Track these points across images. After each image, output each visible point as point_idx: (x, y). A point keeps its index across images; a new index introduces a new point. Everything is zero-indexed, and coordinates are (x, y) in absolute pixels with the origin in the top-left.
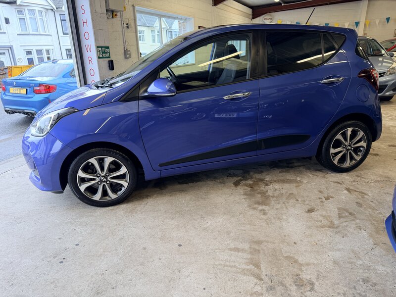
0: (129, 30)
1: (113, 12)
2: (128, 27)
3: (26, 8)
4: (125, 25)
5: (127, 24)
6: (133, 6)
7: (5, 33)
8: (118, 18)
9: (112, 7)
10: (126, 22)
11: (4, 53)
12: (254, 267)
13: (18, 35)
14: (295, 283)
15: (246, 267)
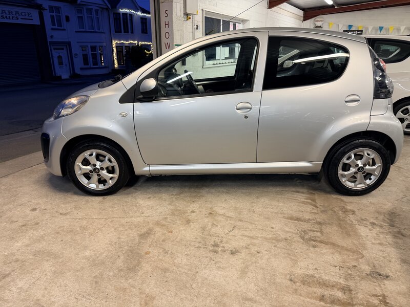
0: (198, 30)
1: (188, 15)
2: (197, 28)
3: (85, 7)
4: (195, 27)
5: (197, 26)
6: (203, 10)
7: (64, 30)
8: (191, 20)
9: (188, 12)
10: (196, 23)
12: (311, 201)
13: (76, 32)
14: (341, 210)
15: (306, 200)
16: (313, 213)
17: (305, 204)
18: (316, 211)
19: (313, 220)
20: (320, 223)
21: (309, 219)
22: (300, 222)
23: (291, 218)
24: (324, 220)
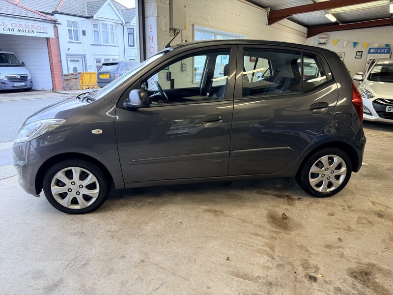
1: (175, 30)
3: (100, 22)
4: (184, 42)
5: (186, 41)
6: (193, 25)
7: (81, 43)
8: (179, 35)
11: (78, 61)
12: (269, 249)
13: (91, 45)
14: (303, 265)
15: (263, 248)
16: (266, 267)
17: (260, 253)
18: (270, 265)
19: (264, 278)
20: (270, 284)
21: (259, 277)
22: (246, 281)
23: (236, 275)
24: (277, 279)
